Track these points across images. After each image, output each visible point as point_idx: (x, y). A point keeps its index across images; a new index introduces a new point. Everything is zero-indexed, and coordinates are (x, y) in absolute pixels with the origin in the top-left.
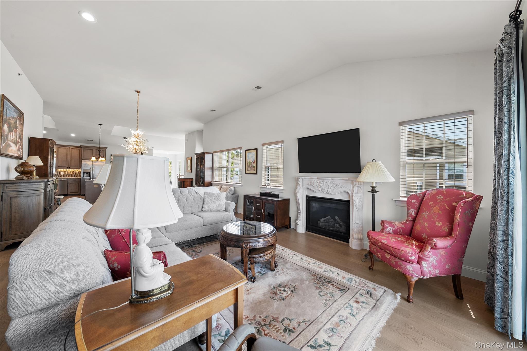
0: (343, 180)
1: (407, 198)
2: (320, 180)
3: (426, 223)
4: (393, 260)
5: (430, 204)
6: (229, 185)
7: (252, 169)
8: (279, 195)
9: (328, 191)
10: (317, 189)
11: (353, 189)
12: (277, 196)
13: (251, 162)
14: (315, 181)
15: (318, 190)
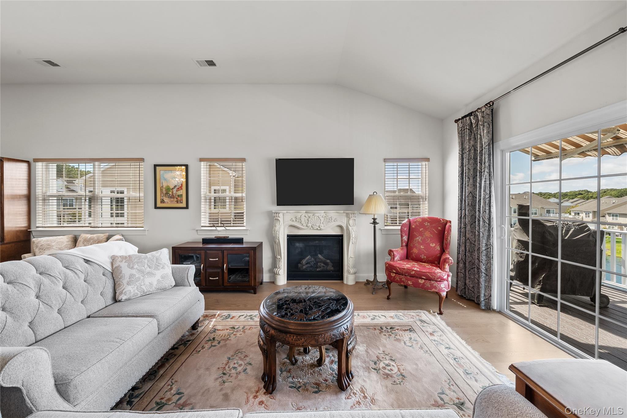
0: (338, 213)
1: (400, 227)
2: (309, 215)
3: (421, 246)
4: (428, 284)
5: (421, 230)
6: (106, 233)
7: (176, 200)
8: (243, 239)
9: (320, 227)
10: (305, 225)
11: (348, 221)
12: (240, 241)
13: (172, 187)
14: (303, 215)
15: (307, 226)
